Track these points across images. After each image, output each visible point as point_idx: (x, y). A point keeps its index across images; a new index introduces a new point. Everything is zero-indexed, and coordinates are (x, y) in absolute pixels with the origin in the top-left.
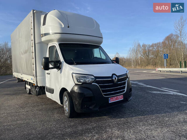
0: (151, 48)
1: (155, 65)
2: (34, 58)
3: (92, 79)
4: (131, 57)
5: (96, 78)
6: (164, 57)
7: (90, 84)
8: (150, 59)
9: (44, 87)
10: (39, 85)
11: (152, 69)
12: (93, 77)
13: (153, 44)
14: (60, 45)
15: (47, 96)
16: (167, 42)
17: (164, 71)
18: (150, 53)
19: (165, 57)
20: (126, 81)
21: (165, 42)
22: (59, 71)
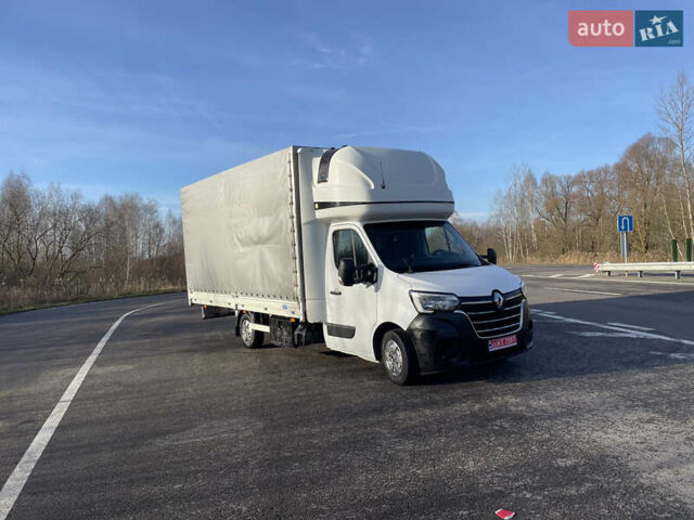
0: (574, 189)
1: (592, 248)
2: (297, 256)
3: (454, 301)
4: (503, 224)
5: (462, 299)
6: (620, 225)
7: (450, 311)
8: (574, 230)
9: (319, 326)
10: (311, 320)
11: (580, 263)
12: (455, 299)
13: (582, 172)
14: (367, 228)
15: (328, 346)
16: (634, 166)
17: (621, 274)
18: (572, 208)
19: (623, 227)
20: (521, 305)
21: (626, 163)
22: (372, 287)
